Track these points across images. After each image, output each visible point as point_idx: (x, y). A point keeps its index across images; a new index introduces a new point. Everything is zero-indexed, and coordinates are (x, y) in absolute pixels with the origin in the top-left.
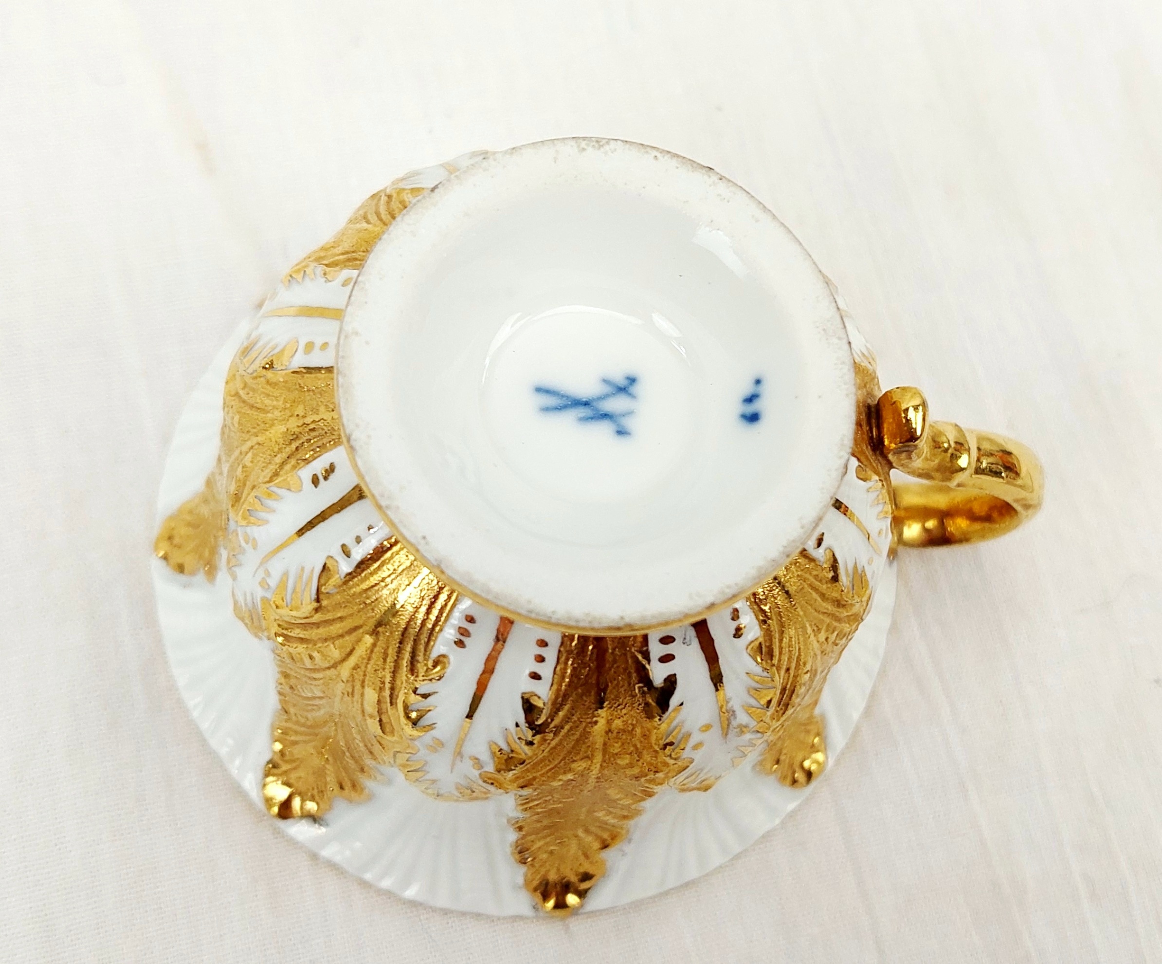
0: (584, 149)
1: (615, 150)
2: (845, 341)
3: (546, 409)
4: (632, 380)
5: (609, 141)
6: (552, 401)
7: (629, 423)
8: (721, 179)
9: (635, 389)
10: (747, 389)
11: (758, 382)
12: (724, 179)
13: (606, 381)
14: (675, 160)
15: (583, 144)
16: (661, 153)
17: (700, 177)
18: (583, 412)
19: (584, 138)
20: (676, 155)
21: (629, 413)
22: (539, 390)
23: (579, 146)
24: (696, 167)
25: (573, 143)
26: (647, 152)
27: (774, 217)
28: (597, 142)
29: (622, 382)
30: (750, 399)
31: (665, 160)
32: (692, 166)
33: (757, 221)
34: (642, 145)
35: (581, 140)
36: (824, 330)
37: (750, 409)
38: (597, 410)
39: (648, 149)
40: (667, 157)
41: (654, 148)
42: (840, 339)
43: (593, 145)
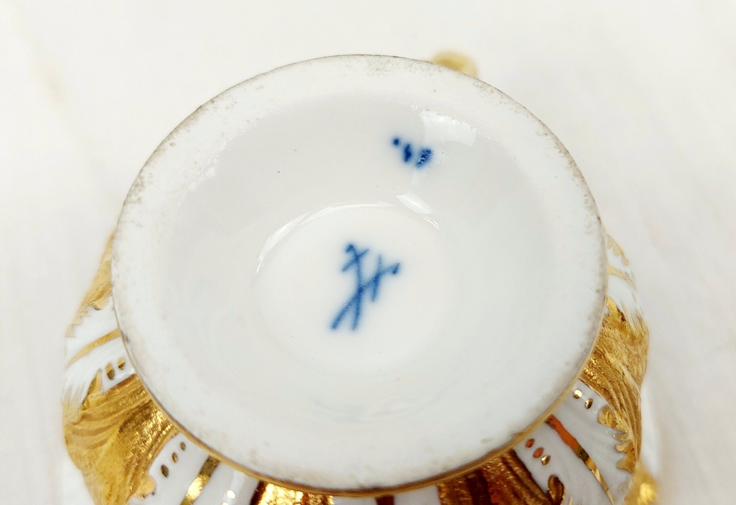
0: (139, 200)
1: (151, 174)
2: (392, 59)
3: (355, 325)
4: (351, 248)
5: (139, 176)
6: (348, 319)
7: (389, 261)
8: (213, 102)
9: (360, 246)
10: (398, 153)
11: (396, 142)
12: (214, 100)
13: (345, 269)
14: (180, 131)
15: (134, 198)
16: (169, 139)
17: (203, 118)
18: (367, 296)
19: (129, 195)
20: (176, 129)
21: (380, 260)
22: (335, 325)
23: (135, 203)
24: (194, 117)
25: (129, 206)
26: (164, 150)
27: (264, 74)
28: (136, 186)
29: (348, 257)
30: (408, 154)
31: (177, 138)
32: (193, 119)
33: (262, 87)
34: (156, 151)
35: (129, 198)
36: (377, 70)
37: (416, 157)
38: (368, 285)
39: (162, 148)
40: (175, 135)
41: (162, 142)
42: (389, 62)
43: (139, 190)
